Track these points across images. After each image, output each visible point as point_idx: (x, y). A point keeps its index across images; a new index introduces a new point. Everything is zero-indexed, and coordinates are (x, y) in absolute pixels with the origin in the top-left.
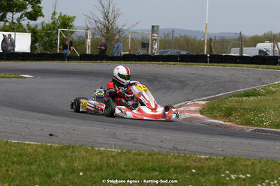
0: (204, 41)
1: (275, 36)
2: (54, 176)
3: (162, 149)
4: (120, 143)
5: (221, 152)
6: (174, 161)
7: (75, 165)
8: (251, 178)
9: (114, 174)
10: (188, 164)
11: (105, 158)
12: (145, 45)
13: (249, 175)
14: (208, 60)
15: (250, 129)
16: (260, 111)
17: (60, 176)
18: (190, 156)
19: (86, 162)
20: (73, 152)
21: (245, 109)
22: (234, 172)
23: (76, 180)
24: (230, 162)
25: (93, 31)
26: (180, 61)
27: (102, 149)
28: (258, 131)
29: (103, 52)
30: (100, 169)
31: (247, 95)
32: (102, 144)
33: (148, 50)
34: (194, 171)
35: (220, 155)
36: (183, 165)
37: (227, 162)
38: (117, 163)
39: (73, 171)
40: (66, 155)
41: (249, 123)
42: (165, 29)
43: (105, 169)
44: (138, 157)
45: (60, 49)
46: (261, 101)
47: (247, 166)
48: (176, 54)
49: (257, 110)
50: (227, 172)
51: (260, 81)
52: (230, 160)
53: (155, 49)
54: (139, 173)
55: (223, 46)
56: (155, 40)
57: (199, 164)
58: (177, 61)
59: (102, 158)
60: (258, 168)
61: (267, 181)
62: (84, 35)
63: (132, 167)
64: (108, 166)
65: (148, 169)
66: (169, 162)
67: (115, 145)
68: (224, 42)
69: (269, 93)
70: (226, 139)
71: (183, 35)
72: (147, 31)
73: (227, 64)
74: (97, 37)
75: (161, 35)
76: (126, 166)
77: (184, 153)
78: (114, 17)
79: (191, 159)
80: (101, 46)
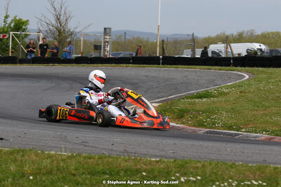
0: (157, 43)
1: (227, 37)
2: (4, 181)
3: (113, 152)
4: (71, 147)
5: (172, 155)
6: (124, 164)
7: (25, 169)
8: (201, 180)
9: (63, 177)
10: (138, 167)
11: (55, 162)
12: (97, 47)
13: (199, 178)
14: (161, 61)
15: (203, 131)
16: (213, 112)
17: (10, 180)
18: (140, 159)
19: (36, 166)
20: (23, 156)
21: (198, 111)
22: (184, 174)
23: (26, 184)
24: (181, 165)
25: (46, 33)
26: (132, 63)
27: (53, 152)
28: (210, 132)
29: (55, 55)
30: (50, 172)
31: (200, 96)
32: (52, 148)
33: (100, 53)
34: (144, 174)
35: (170, 158)
36: (134, 167)
37: (178, 164)
38: (67, 166)
39: (23, 175)
40: (16, 160)
41: (201, 125)
42: (117, 31)
43: (55, 172)
44: (89, 160)
45: (12, 52)
46: (213, 102)
47: (197, 167)
48: (128, 56)
49: (209, 112)
50: (178, 175)
51: (213, 82)
52: (180, 163)
53: (108, 52)
54: (89, 176)
55: (175, 47)
56: (108, 42)
57: (149, 167)
58: (130, 63)
59: (52, 161)
60: (208, 170)
61: (217, 183)
62: (36, 38)
63: (82, 170)
64: (58, 170)
65: (98, 172)
66: (120, 165)
67: (66, 148)
68: (177, 43)
69: (222, 94)
70: (178, 142)
71: (135, 37)
72: (99, 33)
73: (180, 66)
74: (49, 40)
75: (114, 37)
76: (76, 169)
77: (134, 156)
78: (66, 20)
79: (141, 161)
80: (53, 49)
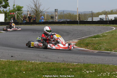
0: (77, 15)
1: (106, 12)
2: (13, 74)
3: (58, 61)
4: (41, 59)
5: (83, 62)
6: (62, 66)
7: (22, 69)
9: (37, 72)
10: (69, 67)
12: (52, 17)
13: (94, 71)
14: (79, 23)
16: (100, 44)
17: (15, 73)
19: (26, 67)
20: (21, 63)
22: (88, 70)
23: (22, 75)
24: (86, 66)
25: (31, 12)
26: (67, 24)
27: (33, 62)
30: (32, 70)
31: (95, 37)
32: (33, 60)
33: (53, 20)
34: (71, 70)
36: (67, 67)
38: (39, 67)
39: (21, 71)
40: (18, 65)
44: (48, 65)
46: (101, 39)
47: (93, 67)
48: (65, 21)
50: (85, 70)
51: (100, 31)
52: (86, 65)
53: (57, 19)
54: (48, 71)
55: (85, 17)
56: (56, 15)
57: (73, 67)
58: (66, 24)
59: (33, 66)
60: (98, 68)
61: (102, 73)
63: (45, 69)
64: (35, 69)
65: (52, 70)
66: (61, 66)
67: (38, 60)
68: (85, 15)
69: (104, 36)
70: (85, 56)
71: (68, 12)
73: (87, 25)
74: (32, 14)
75: (59, 13)
76: (43, 69)
77: (67, 63)
78: (39, 6)
79: (70, 65)
80: (34, 18)
